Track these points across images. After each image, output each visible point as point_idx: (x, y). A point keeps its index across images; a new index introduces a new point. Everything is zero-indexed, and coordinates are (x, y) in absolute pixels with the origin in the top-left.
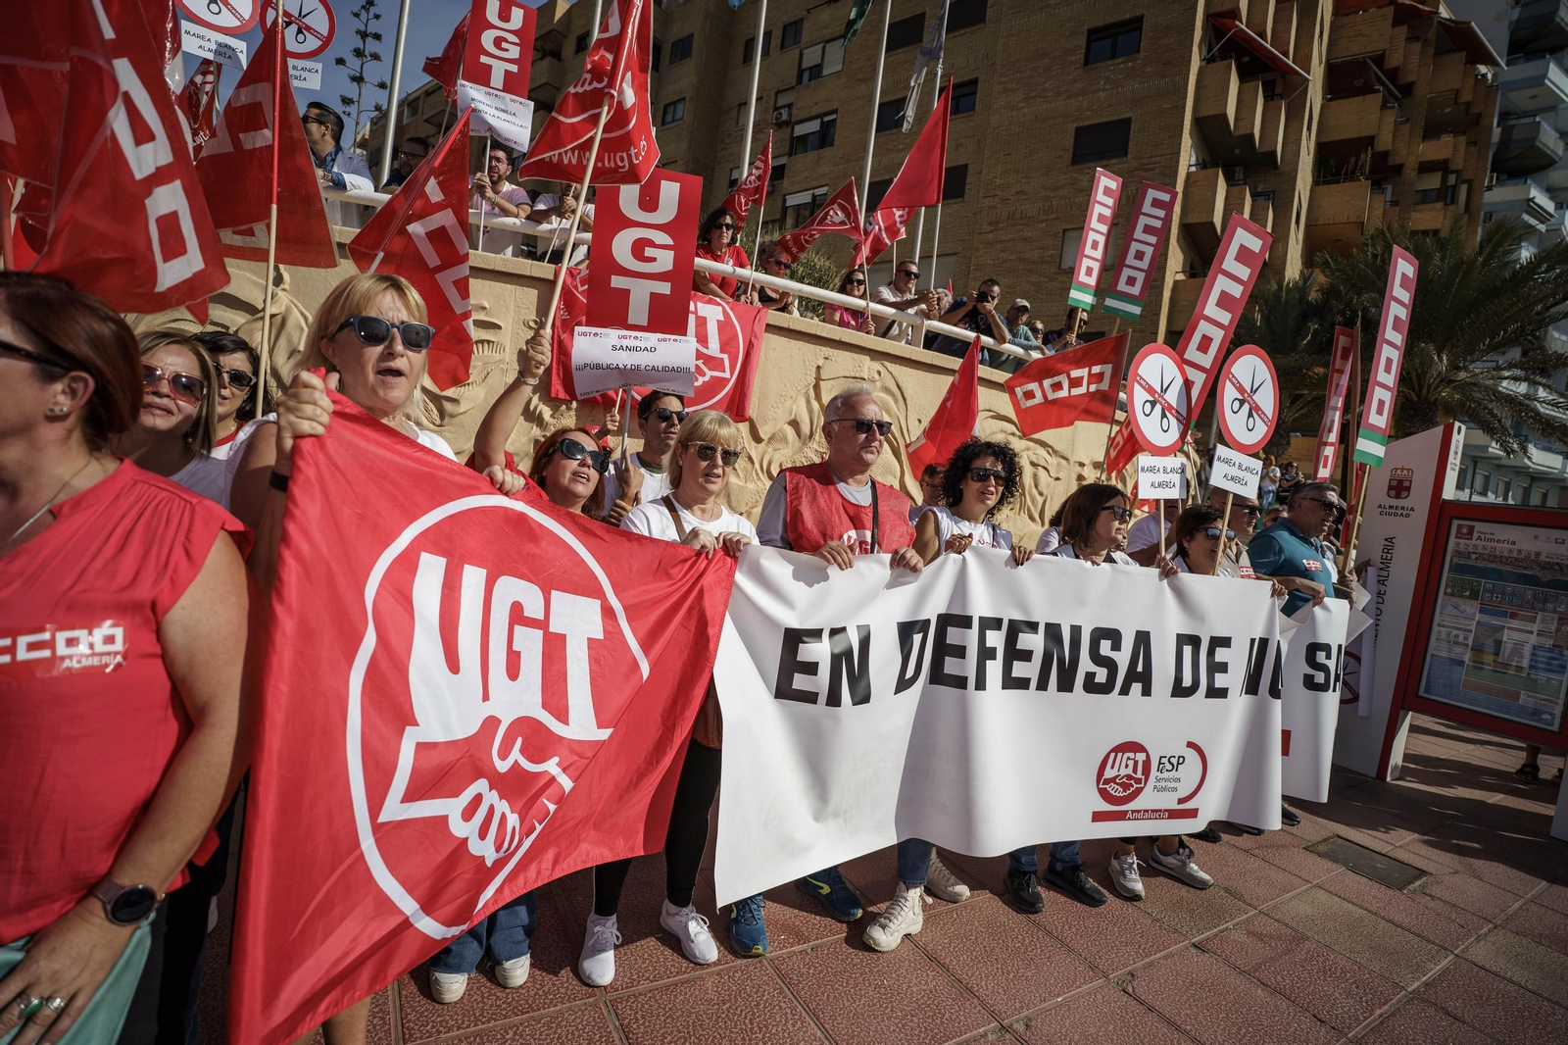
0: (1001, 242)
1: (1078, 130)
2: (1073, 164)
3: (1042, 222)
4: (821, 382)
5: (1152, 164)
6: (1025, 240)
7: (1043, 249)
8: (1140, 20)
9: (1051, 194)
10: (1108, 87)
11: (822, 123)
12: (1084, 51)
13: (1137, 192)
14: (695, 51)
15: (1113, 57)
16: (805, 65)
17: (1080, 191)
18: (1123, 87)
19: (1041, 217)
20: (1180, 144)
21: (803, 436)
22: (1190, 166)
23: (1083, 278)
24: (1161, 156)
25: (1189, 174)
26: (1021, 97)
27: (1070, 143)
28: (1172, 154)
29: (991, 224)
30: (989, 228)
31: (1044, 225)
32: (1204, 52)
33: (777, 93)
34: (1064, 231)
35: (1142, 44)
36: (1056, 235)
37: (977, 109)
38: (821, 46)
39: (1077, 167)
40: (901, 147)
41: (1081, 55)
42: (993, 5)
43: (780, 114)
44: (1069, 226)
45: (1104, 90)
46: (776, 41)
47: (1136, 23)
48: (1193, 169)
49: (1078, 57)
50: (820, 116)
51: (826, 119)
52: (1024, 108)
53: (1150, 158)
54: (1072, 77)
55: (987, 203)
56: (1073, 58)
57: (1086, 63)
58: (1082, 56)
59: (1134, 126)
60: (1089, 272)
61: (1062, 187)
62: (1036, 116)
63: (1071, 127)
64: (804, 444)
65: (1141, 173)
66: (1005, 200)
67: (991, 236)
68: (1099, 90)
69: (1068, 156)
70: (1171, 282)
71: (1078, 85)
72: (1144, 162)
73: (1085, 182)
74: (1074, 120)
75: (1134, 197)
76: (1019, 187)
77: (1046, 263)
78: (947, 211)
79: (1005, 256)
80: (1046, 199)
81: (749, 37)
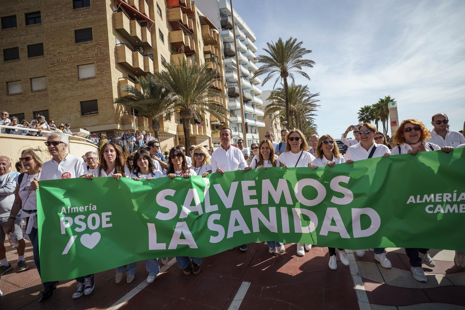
0: (56, 71)
1: (75, 31)
2: (76, 42)
3: (69, 63)
5: (101, 43)
6: (65, 69)
7: (71, 72)
9: (71, 53)
10: (82, 17)
12: (73, 3)
13: (98, 52)
17: (80, 52)
18: (87, 17)
19: (69, 61)
20: (108, 36)
22: (116, 45)
26: (54, 18)
27: (73, 35)
28: (106, 40)
29: (51, 64)
30: (51, 66)
31: (70, 64)
34: (78, 66)
35: (90, 3)
36: (75, 67)
37: (42, 22)
39: (77, 44)
40: (14, 35)
44: (79, 64)
45: (81, 18)
48: (118, 45)
49: (71, 5)
52: (55, 22)
53: (100, 41)
54: (70, 12)
55: (48, 57)
56: (69, 6)
57: (74, 8)
59: (93, 30)
61: (74, 51)
62: (60, 26)
63: (73, 30)
65: (98, 46)
66: (55, 56)
67: (52, 69)
68: (79, 18)
69: (74, 40)
70: (117, 82)
71: (73, 15)
72: (99, 42)
73: (81, 49)
74: (73, 28)
75: (97, 54)
76: (59, 51)
77: (73, 77)
78: (38, 61)
79: (59, 76)
80: (69, 55)
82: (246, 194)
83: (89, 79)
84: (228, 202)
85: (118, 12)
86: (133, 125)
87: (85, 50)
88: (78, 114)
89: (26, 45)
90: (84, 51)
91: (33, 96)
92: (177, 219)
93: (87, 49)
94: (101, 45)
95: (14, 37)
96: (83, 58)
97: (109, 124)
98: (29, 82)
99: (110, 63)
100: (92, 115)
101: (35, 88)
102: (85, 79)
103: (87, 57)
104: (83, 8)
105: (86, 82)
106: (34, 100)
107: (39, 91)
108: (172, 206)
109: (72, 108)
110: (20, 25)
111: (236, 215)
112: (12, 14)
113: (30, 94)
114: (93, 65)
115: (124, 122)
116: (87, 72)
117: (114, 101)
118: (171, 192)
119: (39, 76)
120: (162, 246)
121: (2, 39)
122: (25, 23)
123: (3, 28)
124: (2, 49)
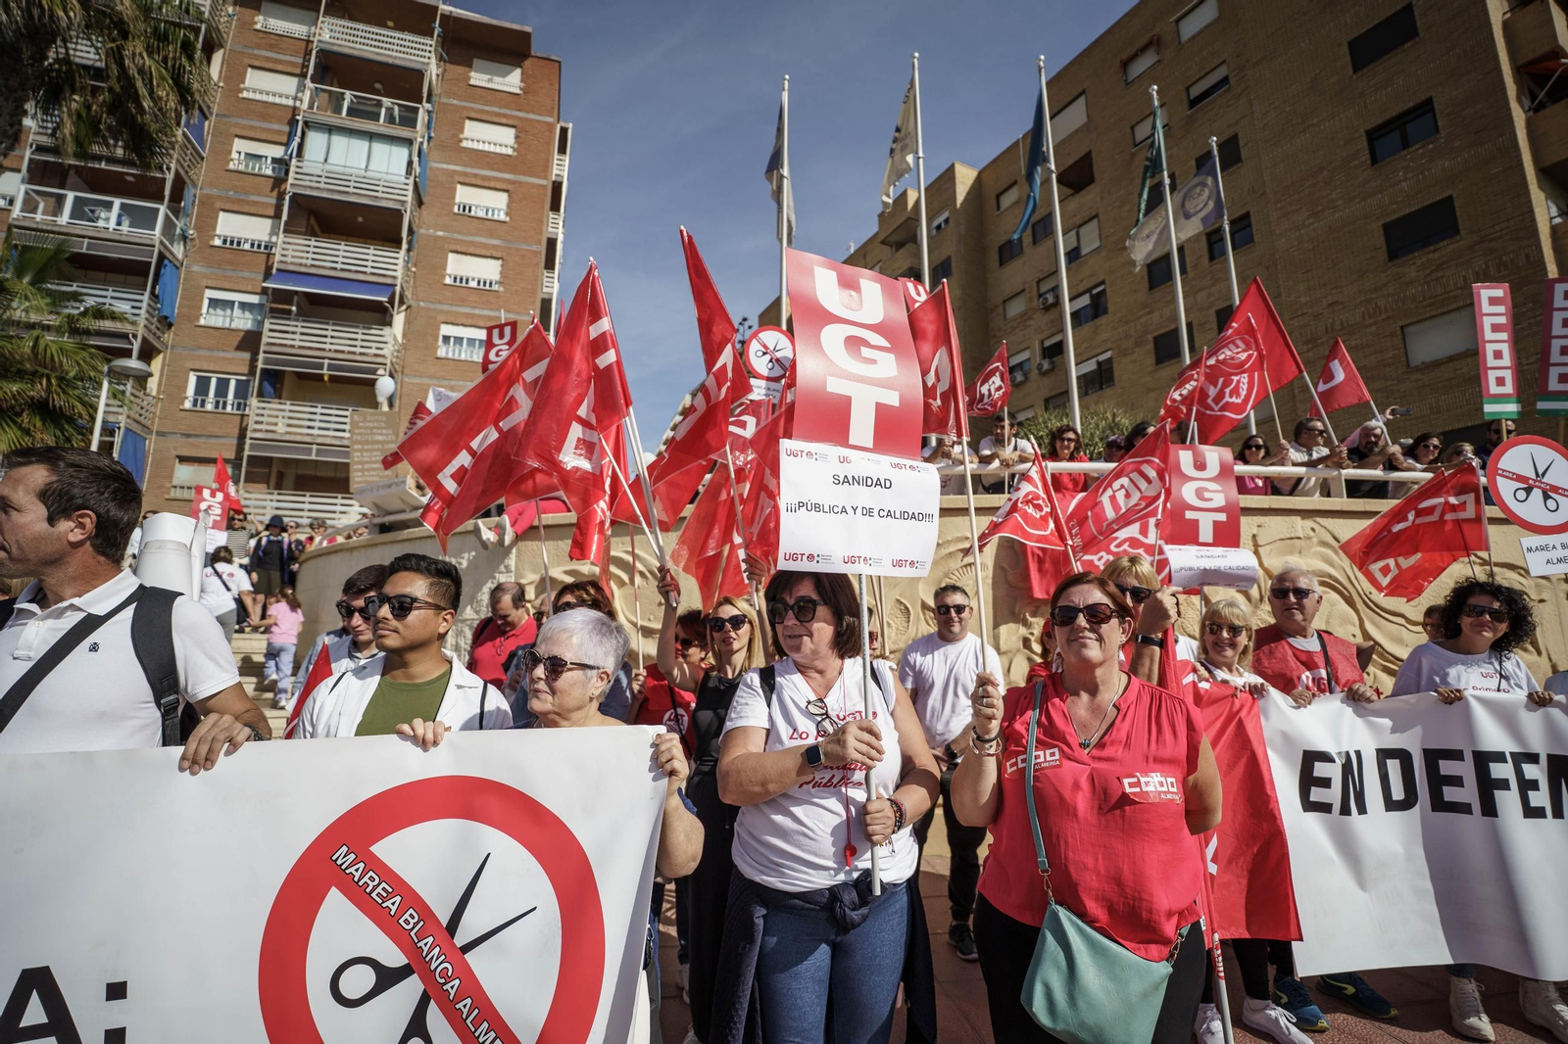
1: (1386, 226)
2: (1390, 260)
3: (1371, 325)
4: (1260, 549)
5: (1497, 232)
7: (1381, 352)
8: (1429, 102)
9: (1374, 296)
10: (1409, 175)
11: (1092, 297)
12: (1367, 152)
14: (954, 269)
15: (1406, 145)
17: (1409, 283)
18: (1429, 170)
19: (1368, 322)
21: (1253, 600)
22: (1551, 219)
23: (1494, 389)
24: (1508, 220)
25: (1554, 229)
26: (1306, 215)
27: (1380, 240)
28: (1522, 213)
31: (1374, 328)
32: (1527, 103)
33: (1038, 282)
34: (1402, 328)
35: (1439, 124)
36: (1395, 334)
37: (1256, 238)
38: (1074, 232)
39: (1398, 261)
41: (1365, 156)
42: (1246, 145)
43: (1046, 299)
44: (1405, 322)
45: (1405, 180)
46: (1027, 240)
47: (1426, 107)
48: (1558, 220)
49: (1363, 159)
50: (1089, 290)
51: (1095, 291)
52: (1310, 224)
53: (1494, 226)
54: (1361, 179)
55: (1297, 323)
56: (1356, 162)
57: (1374, 161)
58: (1368, 157)
59: (1457, 203)
60: (1500, 382)
61: (1385, 285)
62: (1330, 227)
63: (1377, 226)
64: (1256, 607)
65: (1485, 245)
66: (1317, 316)
67: (1311, 354)
68: (1400, 182)
69: (1383, 254)
71: (1372, 184)
72: (1489, 232)
73: (1411, 272)
74: (1378, 218)
76: (1330, 299)
80: (1369, 301)
81: (1000, 244)
83: (1453, 359)
85: (1544, 106)
87: (1432, 272)
89: (1212, 311)
90: (1426, 276)
93: (1443, 267)
94: (1501, 237)
96: (1424, 300)
102: (1435, 365)
103: (1444, 291)
104: (1411, 149)
105: (1444, 372)
110: (1196, 265)
121: (1149, 313)
122: (1206, 256)
123: (1151, 288)
124: (1150, 337)
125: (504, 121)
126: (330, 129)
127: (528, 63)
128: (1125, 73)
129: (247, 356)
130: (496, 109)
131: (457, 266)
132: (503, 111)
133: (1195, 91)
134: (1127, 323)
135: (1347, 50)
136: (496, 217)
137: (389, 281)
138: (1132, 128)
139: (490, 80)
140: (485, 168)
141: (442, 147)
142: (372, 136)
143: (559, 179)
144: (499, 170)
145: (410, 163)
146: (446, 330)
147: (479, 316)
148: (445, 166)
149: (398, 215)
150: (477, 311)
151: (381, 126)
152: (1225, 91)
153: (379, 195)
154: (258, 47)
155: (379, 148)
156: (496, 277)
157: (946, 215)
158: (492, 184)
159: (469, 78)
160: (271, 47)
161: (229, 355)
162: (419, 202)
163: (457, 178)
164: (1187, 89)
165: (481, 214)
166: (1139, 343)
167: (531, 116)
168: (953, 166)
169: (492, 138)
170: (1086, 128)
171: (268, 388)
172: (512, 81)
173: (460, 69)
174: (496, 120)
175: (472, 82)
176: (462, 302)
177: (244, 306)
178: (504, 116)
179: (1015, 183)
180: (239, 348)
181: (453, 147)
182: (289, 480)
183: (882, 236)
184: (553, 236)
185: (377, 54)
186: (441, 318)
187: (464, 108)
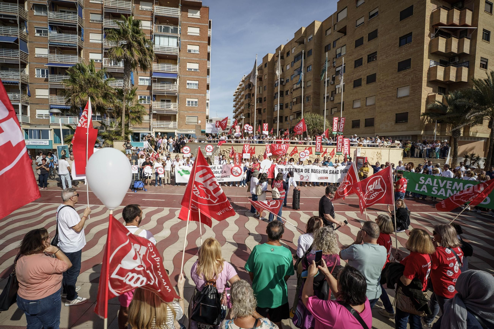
0: (383, 93)
1: (399, 63)
6: (388, 92)
7: (393, 93)
8: (411, 33)
13: (414, 76)
14: (312, 53)
15: (406, 43)
16: (337, 53)
17: (400, 78)
18: (408, 51)
19: (392, 86)
20: (423, 62)
22: (430, 66)
25: (429, 69)
26: (385, 56)
27: (397, 67)
28: (421, 65)
29: (380, 89)
33: (333, 59)
34: (397, 88)
35: (412, 39)
36: (395, 90)
38: (340, 48)
39: (399, 72)
41: (398, 44)
43: (334, 64)
45: (404, 52)
46: (332, 46)
48: (434, 66)
52: (386, 59)
53: (417, 67)
54: (396, 50)
55: (379, 84)
56: (396, 45)
57: (400, 46)
59: (412, 60)
61: (396, 77)
62: (389, 61)
63: (397, 63)
65: (414, 72)
66: (383, 82)
67: (380, 91)
69: (397, 70)
70: (426, 97)
71: (398, 52)
72: (415, 69)
73: (401, 76)
74: (397, 61)
75: (413, 78)
76: (386, 79)
77: (393, 97)
78: (372, 85)
79: (384, 96)
80: (393, 81)
81: (325, 46)
82: (448, 185)
83: (404, 97)
84: (442, 185)
85: (435, 37)
86: (435, 131)
88: (393, 123)
89: (366, 76)
90: (403, 77)
91: (366, 109)
92: (424, 184)
93: (406, 75)
94: (417, 70)
95: (360, 72)
96: (402, 82)
97: (414, 130)
98: (365, 100)
99: (422, 84)
100: (403, 123)
101: (368, 104)
102: (401, 98)
103: (405, 81)
104: (406, 45)
105: (402, 100)
106: (367, 112)
107: (370, 106)
108: (423, 181)
109: (390, 118)
110: (364, 63)
111: (443, 190)
112: (361, 57)
113: (365, 107)
114: (409, 87)
115: (428, 128)
116: (404, 92)
117: (421, 114)
118: (424, 178)
119: (371, 95)
120: (419, 190)
121: (354, 74)
122: (367, 62)
123: (355, 67)
124: (353, 80)
125: (197, 26)
126: (160, 36)
127: (201, 9)
128: (357, 4)
129: (149, 91)
130: (195, 23)
131: (190, 66)
132: (196, 24)
133: (372, 13)
134: (349, 76)
135: (400, 14)
136: (197, 53)
137: (176, 73)
138: (356, 21)
139: (193, 15)
140: (193, 39)
141: (183, 35)
142: (169, 37)
143: (209, 36)
144: (197, 40)
145: (177, 43)
146: (188, 82)
147: (195, 78)
148: (184, 40)
149: (176, 56)
150: (194, 77)
151: (170, 34)
152: (377, 16)
153: (172, 52)
154: (141, 15)
155: (171, 39)
156: (198, 68)
157: (312, 36)
158: (195, 44)
159: (188, 15)
160: (144, 14)
161: (145, 91)
162: (180, 51)
163: (187, 43)
164: (369, 13)
165: (193, 52)
166: (351, 82)
167: (203, 24)
168: (314, 22)
169: (194, 31)
170: (346, 18)
171: (154, 99)
172: (197, 15)
173: (185, 13)
174: (195, 26)
175: (188, 16)
176: (191, 75)
177: (147, 80)
178: (197, 25)
179: (330, 28)
180: (147, 90)
181: (185, 35)
182: (159, 118)
183: (295, 40)
184: (209, 52)
185: (168, 14)
186: (187, 79)
187: (187, 24)
